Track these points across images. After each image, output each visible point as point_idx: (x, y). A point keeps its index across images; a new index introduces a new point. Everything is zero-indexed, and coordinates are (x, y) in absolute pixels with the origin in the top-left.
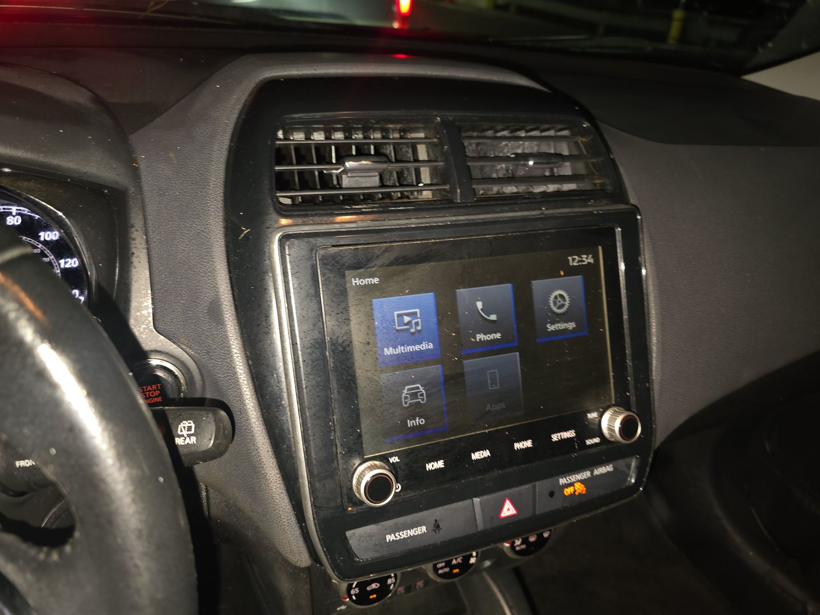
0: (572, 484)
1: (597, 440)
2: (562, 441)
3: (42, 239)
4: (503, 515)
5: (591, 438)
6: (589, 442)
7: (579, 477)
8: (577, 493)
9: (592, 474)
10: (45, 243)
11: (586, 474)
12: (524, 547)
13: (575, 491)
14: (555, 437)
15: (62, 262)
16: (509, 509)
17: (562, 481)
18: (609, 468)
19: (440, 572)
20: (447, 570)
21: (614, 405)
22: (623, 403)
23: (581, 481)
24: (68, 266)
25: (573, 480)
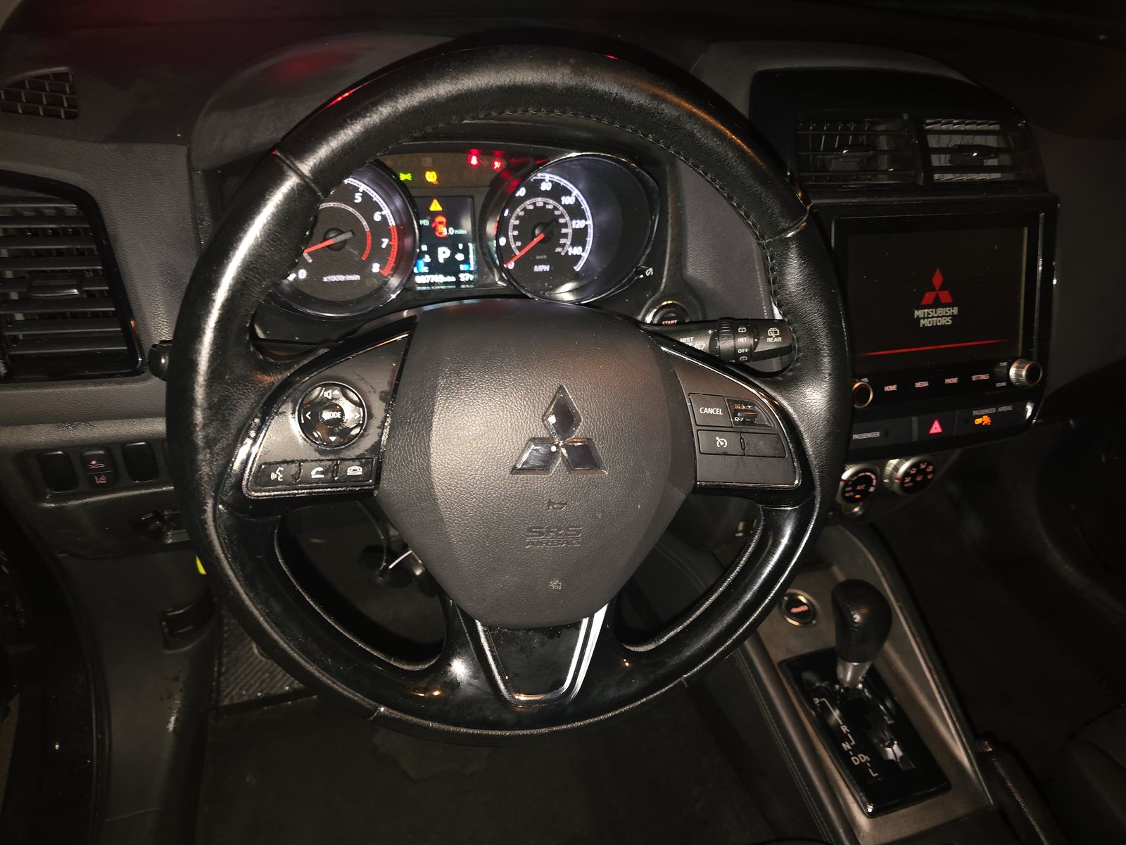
0: (981, 416)
1: (1004, 384)
2: (979, 381)
3: (563, 203)
4: (932, 432)
5: (1000, 382)
6: (998, 385)
7: (987, 411)
8: (984, 424)
9: (997, 410)
10: (565, 206)
11: (993, 410)
12: (911, 484)
13: (983, 422)
14: (974, 378)
15: (574, 222)
16: (936, 428)
17: (975, 413)
18: (1009, 408)
19: (847, 495)
20: (852, 494)
21: (1021, 358)
22: (1026, 356)
23: (988, 415)
24: (577, 227)
25: (983, 413)
